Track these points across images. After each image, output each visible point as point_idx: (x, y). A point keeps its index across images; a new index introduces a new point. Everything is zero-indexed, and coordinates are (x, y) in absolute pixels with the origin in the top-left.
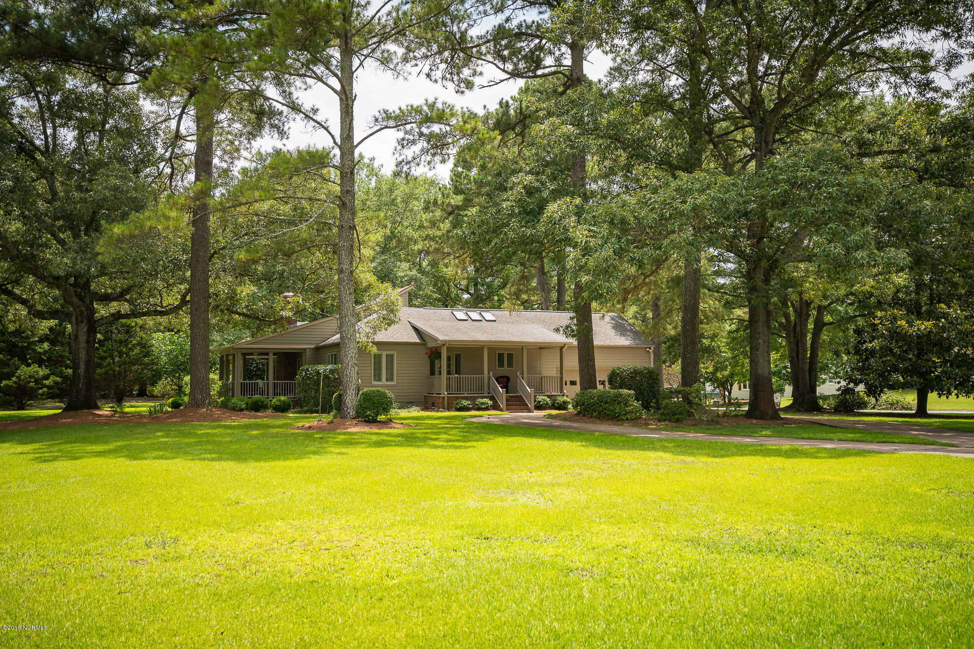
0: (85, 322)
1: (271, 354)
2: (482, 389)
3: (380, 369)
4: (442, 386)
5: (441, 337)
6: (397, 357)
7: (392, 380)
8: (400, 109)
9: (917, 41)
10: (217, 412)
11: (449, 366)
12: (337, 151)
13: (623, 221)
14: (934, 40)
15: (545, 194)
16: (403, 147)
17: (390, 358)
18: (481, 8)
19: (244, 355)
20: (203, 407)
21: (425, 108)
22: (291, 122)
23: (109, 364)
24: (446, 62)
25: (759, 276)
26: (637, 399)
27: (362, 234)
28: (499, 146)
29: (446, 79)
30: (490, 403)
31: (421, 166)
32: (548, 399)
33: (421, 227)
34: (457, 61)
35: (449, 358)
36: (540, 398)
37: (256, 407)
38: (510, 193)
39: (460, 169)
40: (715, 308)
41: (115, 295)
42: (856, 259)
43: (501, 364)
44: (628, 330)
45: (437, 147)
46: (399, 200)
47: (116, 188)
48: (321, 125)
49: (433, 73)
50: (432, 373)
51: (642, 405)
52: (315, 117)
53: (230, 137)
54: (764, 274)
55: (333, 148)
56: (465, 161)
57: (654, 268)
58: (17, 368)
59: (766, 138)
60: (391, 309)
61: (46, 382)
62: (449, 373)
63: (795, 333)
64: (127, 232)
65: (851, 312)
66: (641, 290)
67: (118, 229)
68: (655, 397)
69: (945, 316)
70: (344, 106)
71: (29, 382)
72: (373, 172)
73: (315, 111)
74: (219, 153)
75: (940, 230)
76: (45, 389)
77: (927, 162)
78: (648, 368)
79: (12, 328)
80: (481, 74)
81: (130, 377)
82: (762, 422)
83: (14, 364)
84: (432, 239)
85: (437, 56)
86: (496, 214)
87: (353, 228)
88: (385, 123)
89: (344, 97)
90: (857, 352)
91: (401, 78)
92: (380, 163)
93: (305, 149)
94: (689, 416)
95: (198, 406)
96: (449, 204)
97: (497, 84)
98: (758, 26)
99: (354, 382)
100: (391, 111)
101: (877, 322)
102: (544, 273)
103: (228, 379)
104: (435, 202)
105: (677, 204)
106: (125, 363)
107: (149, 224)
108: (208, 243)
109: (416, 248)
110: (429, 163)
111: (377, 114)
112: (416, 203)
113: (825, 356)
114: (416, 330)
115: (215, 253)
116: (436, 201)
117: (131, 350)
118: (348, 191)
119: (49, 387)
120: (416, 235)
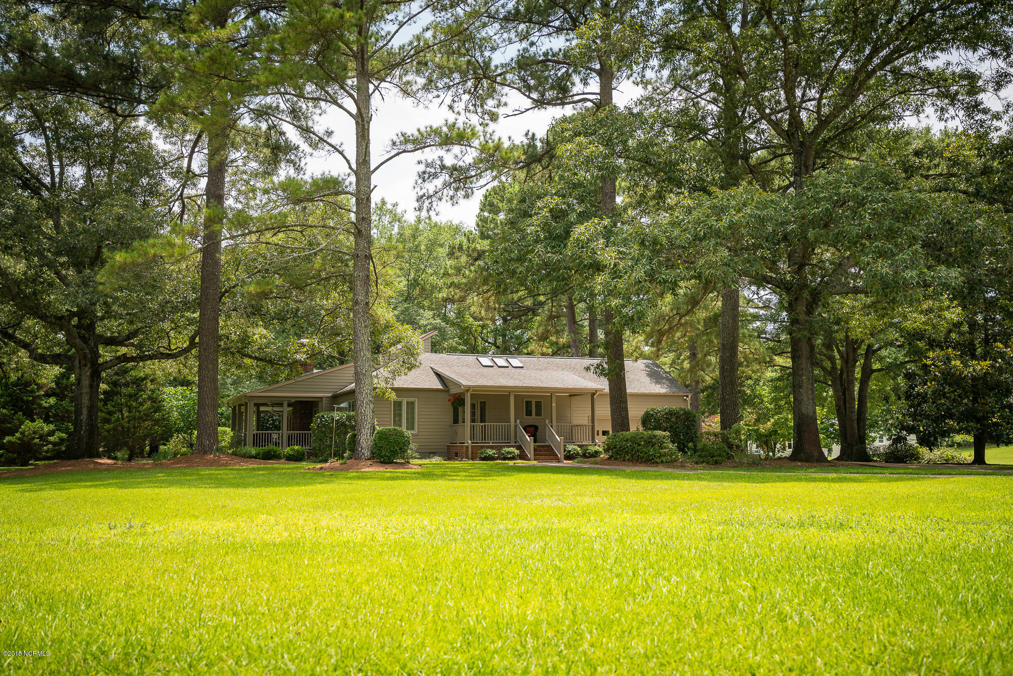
0: (89, 365)
1: (285, 404)
2: (508, 437)
3: (400, 415)
4: (466, 434)
5: (464, 382)
6: (418, 405)
7: (413, 428)
8: (419, 130)
9: (963, 62)
10: (224, 458)
11: (473, 414)
12: (353, 179)
13: (655, 242)
14: (981, 59)
15: (573, 217)
16: (424, 181)
17: (411, 405)
18: (505, 36)
19: (258, 405)
20: (211, 454)
21: (445, 129)
22: (308, 157)
23: (118, 420)
24: (469, 93)
25: (801, 308)
26: (673, 442)
27: (379, 268)
28: (525, 181)
29: (469, 111)
30: (517, 452)
31: (444, 200)
32: (579, 449)
33: (446, 274)
34: (480, 92)
35: (473, 406)
36: (570, 447)
37: (269, 456)
38: (535, 218)
39: (486, 214)
40: (756, 349)
41: (121, 338)
42: (905, 279)
43: (529, 413)
44: (663, 378)
45: (460, 180)
46: (423, 247)
47: (120, 218)
48: (335, 148)
49: (456, 105)
50: (456, 421)
51: (678, 447)
52: (329, 140)
53: (245, 177)
54: (807, 306)
55: (349, 175)
56: (491, 205)
57: (690, 307)
58: (22, 423)
59: (805, 162)
60: (410, 352)
61: (51, 439)
62: (473, 421)
63: (841, 380)
64: (129, 260)
65: (901, 358)
66: (677, 331)
67: (120, 257)
68: (692, 440)
69: (1002, 355)
70: (360, 130)
71: (34, 438)
72: (396, 218)
73: (329, 133)
74: (233, 193)
75: (994, 253)
76: (50, 446)
77: (978, 184)
78: (684, 410)
79: (13, 377)
80: (506, 104)
81: (140, 433)
82: (807, 464)
83: (18, 419)
84: (457, 286)
85: (460, 86)
86: (520, 240)
87: (369, 257)
88: (403, 147)
89: (360, 120)
90: (908, 396)
91: (421, 105)
92: (403, 209)
93: (319, 176)
94: (729, 458)
95: (205, 453)
96: (475, 249)
97: (522, 113)
98: (795, 42)
99: (369, 420)
100: (409, 133)
101: (929, 362)
102: (575, 322)
103: (240, 428)
104: (460, 248)
105: (712, 221)
106: (134, 419)
107: (153, 252)
108: (218, 280)
109: (440, 296)
110: (452, 198)
111: (395, 138)
112: (440, 250)
113: (875, 411)
114: (438, 375)
115: (226, 291)
116: (461, 245)
117: (141, 404)
118: (363, 219)
119: (54, 444)
120: (440, 283)
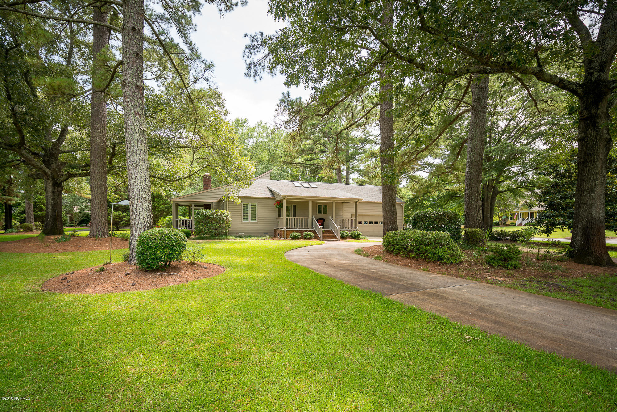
1: (193, 205)
2: (308, 226)
3: (247, 213)
4: (283, 223)
5: (282, 193)
6: (258, 206)
7: (255, 220)
11: (288, 212)
17: (253, 206)
30: (312, 234)
32: (348, 233)
35: (287, 208)
36: (343, 232)
43: (320, 212)
50: (279, 216)
62: (288, 216)
114: (271, 191)
